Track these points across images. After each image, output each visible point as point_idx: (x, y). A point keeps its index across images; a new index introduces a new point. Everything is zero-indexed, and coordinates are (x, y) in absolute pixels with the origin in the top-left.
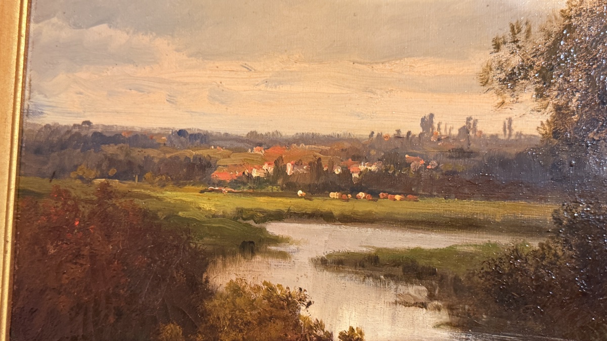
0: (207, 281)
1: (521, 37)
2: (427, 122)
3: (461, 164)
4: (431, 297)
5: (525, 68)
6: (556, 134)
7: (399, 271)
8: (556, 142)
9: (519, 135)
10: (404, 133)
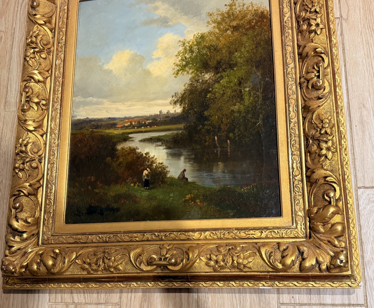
0: (116, 148)
1: (177, 95)
2: (160, 112)
3: (167, 119)
4: (162, 144)
5: (178, 100)
6: (183, 112)
7: (156, 140)
8: (183, 113)
9: (177, 112)
10: (156, 114)
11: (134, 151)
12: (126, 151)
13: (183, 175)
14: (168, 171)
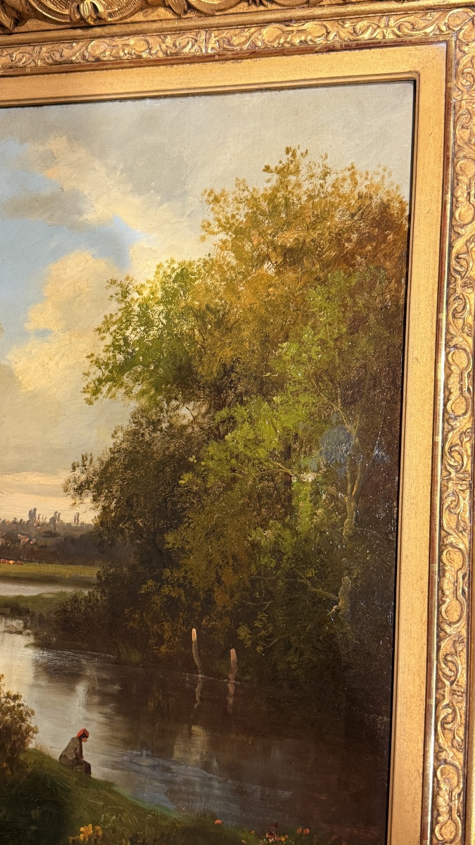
1: (87, 463)
2: (32, 514)
3: (50, 541)
4: (25, 627)
5: (88, 482)
6: (102, 523)
7: (8, 611)
8: (102, 529)
9: (83, 523)
10: (18, 520)
13: (78, 751)
14: (32, 729)
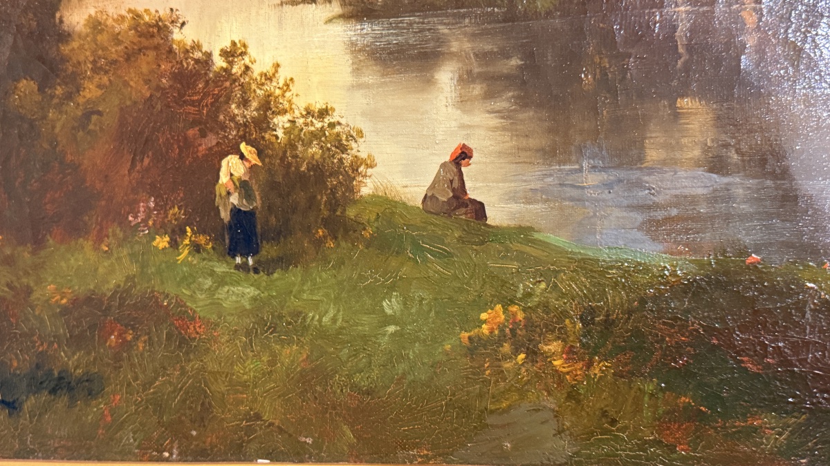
0: (61, 21)
11: (157, 40)
12: (116, 39)
13: (456, 184)
14: (363, 162)
